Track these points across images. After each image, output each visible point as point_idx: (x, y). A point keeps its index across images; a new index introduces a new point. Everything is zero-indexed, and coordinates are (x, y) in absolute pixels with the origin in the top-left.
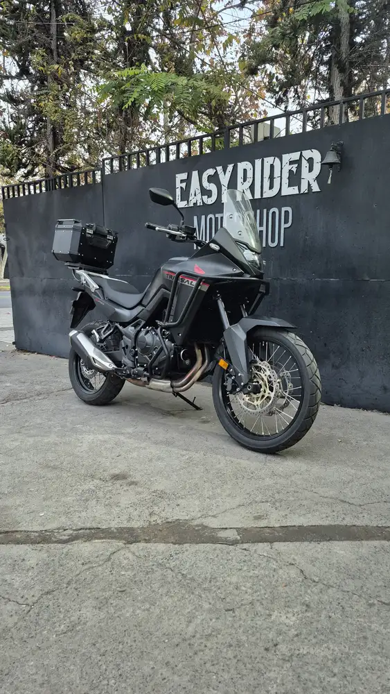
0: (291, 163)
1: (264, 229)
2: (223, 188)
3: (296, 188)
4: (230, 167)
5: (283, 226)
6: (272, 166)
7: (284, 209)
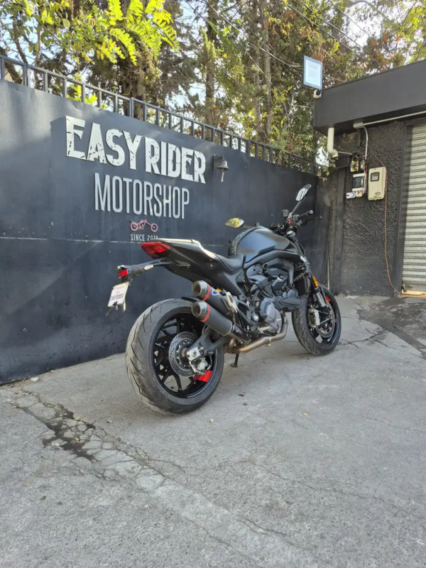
0: (188, 156)
1: (169, 201)
2: (131, 155)
3: (192, 176)
4: (138, 138)
5: (184, 203)
6: (174, 152)
7: (184, 190)
